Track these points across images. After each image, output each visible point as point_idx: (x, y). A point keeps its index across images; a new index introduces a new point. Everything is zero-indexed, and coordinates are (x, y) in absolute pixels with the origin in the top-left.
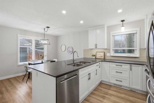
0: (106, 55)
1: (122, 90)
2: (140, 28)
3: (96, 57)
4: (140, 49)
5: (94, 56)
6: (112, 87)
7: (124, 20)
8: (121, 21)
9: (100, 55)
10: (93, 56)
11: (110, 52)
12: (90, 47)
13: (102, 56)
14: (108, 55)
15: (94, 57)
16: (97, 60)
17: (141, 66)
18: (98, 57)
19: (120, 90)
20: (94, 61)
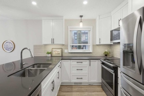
0: (63, 52)
1: (83, 88)
2: (93, 26)
3: (52, 55)
4: (93, 45)
5: (50, 53)
6: (74, 86)
7: (82, 16)
8: (80, 16)
9: (57, 52)
10: (48, 53)
11: (67, 49)
12: (44, 42)
13: (59, 53)
14: (66, 51)
15: (50, 55)
16: (53, 58)
17: (97, 60)
18: (54, 54)
19: (81, 88)
20: (50, 59)
